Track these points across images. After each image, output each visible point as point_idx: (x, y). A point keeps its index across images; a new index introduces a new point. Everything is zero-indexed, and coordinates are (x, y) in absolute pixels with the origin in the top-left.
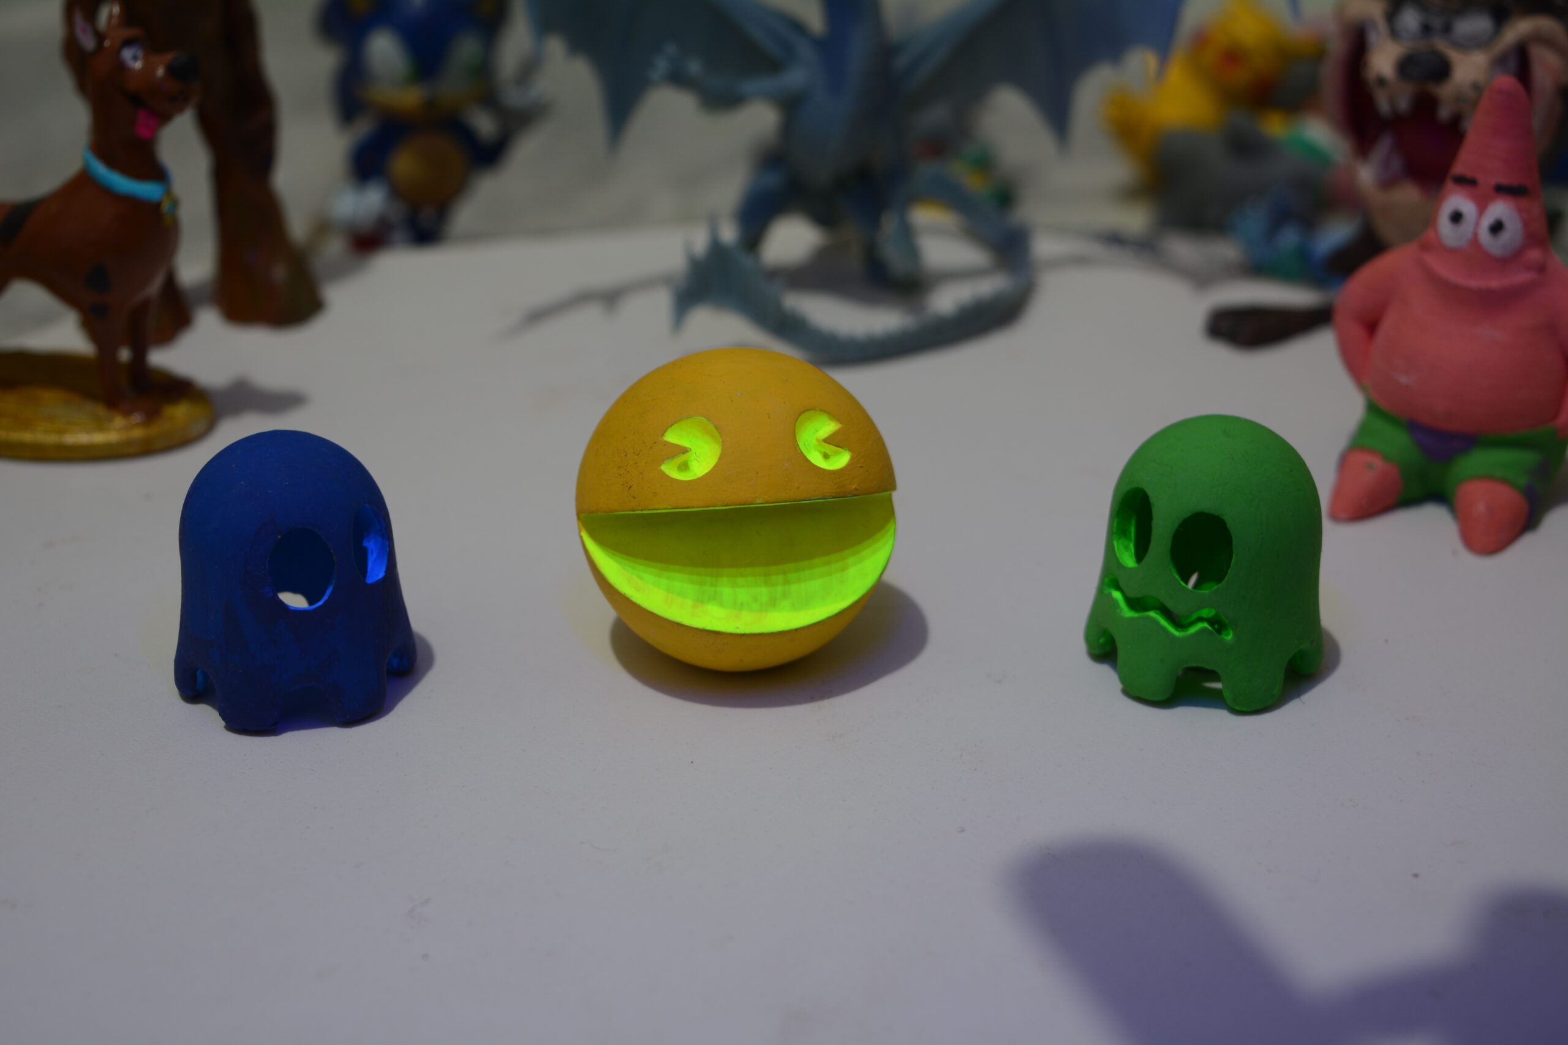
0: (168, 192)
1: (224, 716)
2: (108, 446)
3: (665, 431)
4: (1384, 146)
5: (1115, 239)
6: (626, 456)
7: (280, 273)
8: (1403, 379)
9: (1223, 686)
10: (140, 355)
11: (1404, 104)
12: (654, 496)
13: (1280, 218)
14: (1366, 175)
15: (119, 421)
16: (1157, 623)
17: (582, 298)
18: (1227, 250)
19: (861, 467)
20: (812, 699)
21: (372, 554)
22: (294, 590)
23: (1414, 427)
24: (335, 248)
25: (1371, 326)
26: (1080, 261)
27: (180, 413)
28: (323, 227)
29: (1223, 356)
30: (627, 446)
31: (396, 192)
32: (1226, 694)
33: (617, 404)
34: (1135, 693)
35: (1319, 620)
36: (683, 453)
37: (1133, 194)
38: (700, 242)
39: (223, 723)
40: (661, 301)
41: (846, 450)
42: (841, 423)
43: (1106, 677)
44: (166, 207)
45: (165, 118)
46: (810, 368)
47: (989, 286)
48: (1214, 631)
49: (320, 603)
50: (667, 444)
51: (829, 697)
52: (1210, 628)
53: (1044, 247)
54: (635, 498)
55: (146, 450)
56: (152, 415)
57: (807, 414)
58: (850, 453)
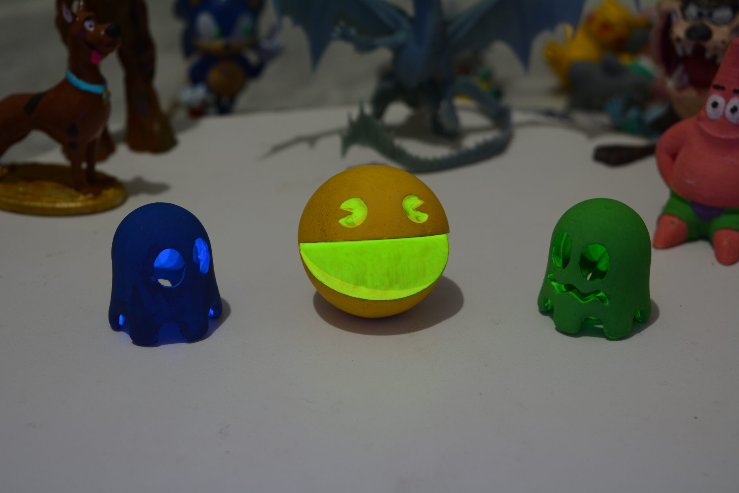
0: (106, 89)
1: (132, 337)
2: (77, 208)
3: (341, 204)
4: (679, 70)
5: (550, 113)
6: (322, 216)
7: (156, 127)
8: (689, 182)
9: (604, 327)
10: (91, 166)
11: (689, 51)
12: (336, 235)
13: (629, 104)
14: (671, 84)
15: (81, 197)
16: (573, 297)
17: (299, 140)
18: (603, 119)
19: (433, 222)
20: (409, 331)
21: (202, 261)
22: (165, 278)
23: (693, 204)
24: (181, 115)
25: (674, 156)
26: (534, 124)
27: (110, 193)
28: (176, 105)
29: (602, 169)
30: (323, 211)
31: (210, 89)
32: (605, 331)
33: (318, 191)
34: (562, 329)
35: (649, 296)
36: (350, 215)
37: (557, 92)
38: (355, 113)
39: (132, 341)
40: (336, 141)
41: (426, 214)
42: (424, 201)
43: (548, 323)
44: (104, 96)
45: (104, 54)
46: (409, 175)
47: (490, 136)
48: (600, 301)
49: (178, 285)
50: (342, 210)
51: (417, 331)
52: (598, 300)
53: (517, 117)
54: (326, 236)
55: (94, 211)
56: (97, 194)
57: (407, 197)
58: (428, 215)
